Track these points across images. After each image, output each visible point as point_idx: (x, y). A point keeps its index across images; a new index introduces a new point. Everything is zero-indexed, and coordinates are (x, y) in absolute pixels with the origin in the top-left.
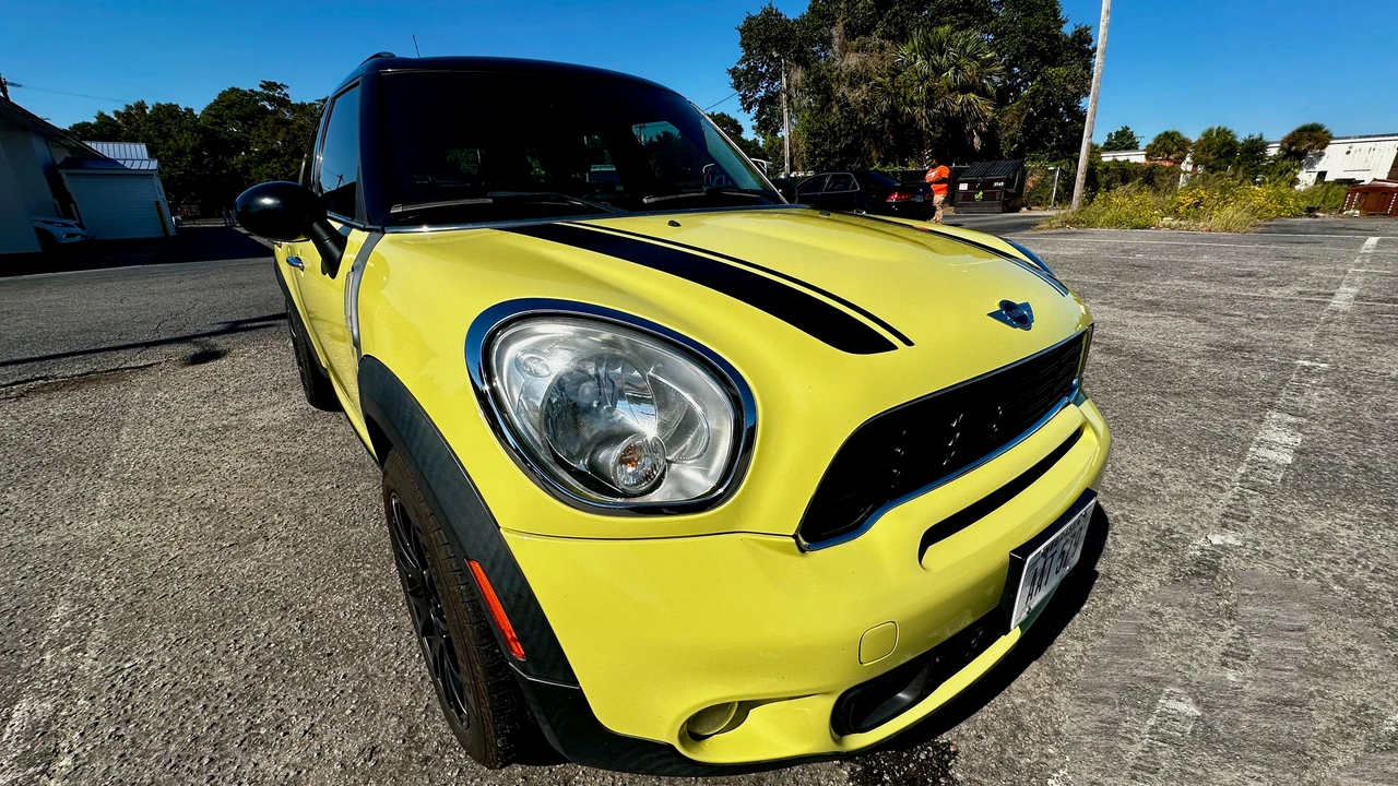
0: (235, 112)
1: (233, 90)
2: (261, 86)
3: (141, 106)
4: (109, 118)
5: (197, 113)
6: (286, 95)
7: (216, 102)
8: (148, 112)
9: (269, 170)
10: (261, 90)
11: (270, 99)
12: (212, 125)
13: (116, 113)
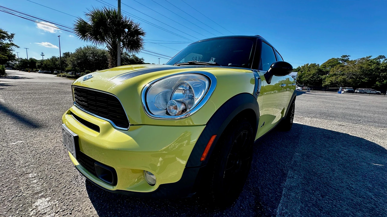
0: (330, 64)
1: (333, 58)
2: (342, 57)
3: (307, 65)
4: (300, 68)
5: (320, 65)
6: (349, 59)
7: (326, 62)
8: (308, 66)
9: (331, 79)
10: (341, 58)
11: (342, 60)
12: (322, 68)
13: (302, 66)
